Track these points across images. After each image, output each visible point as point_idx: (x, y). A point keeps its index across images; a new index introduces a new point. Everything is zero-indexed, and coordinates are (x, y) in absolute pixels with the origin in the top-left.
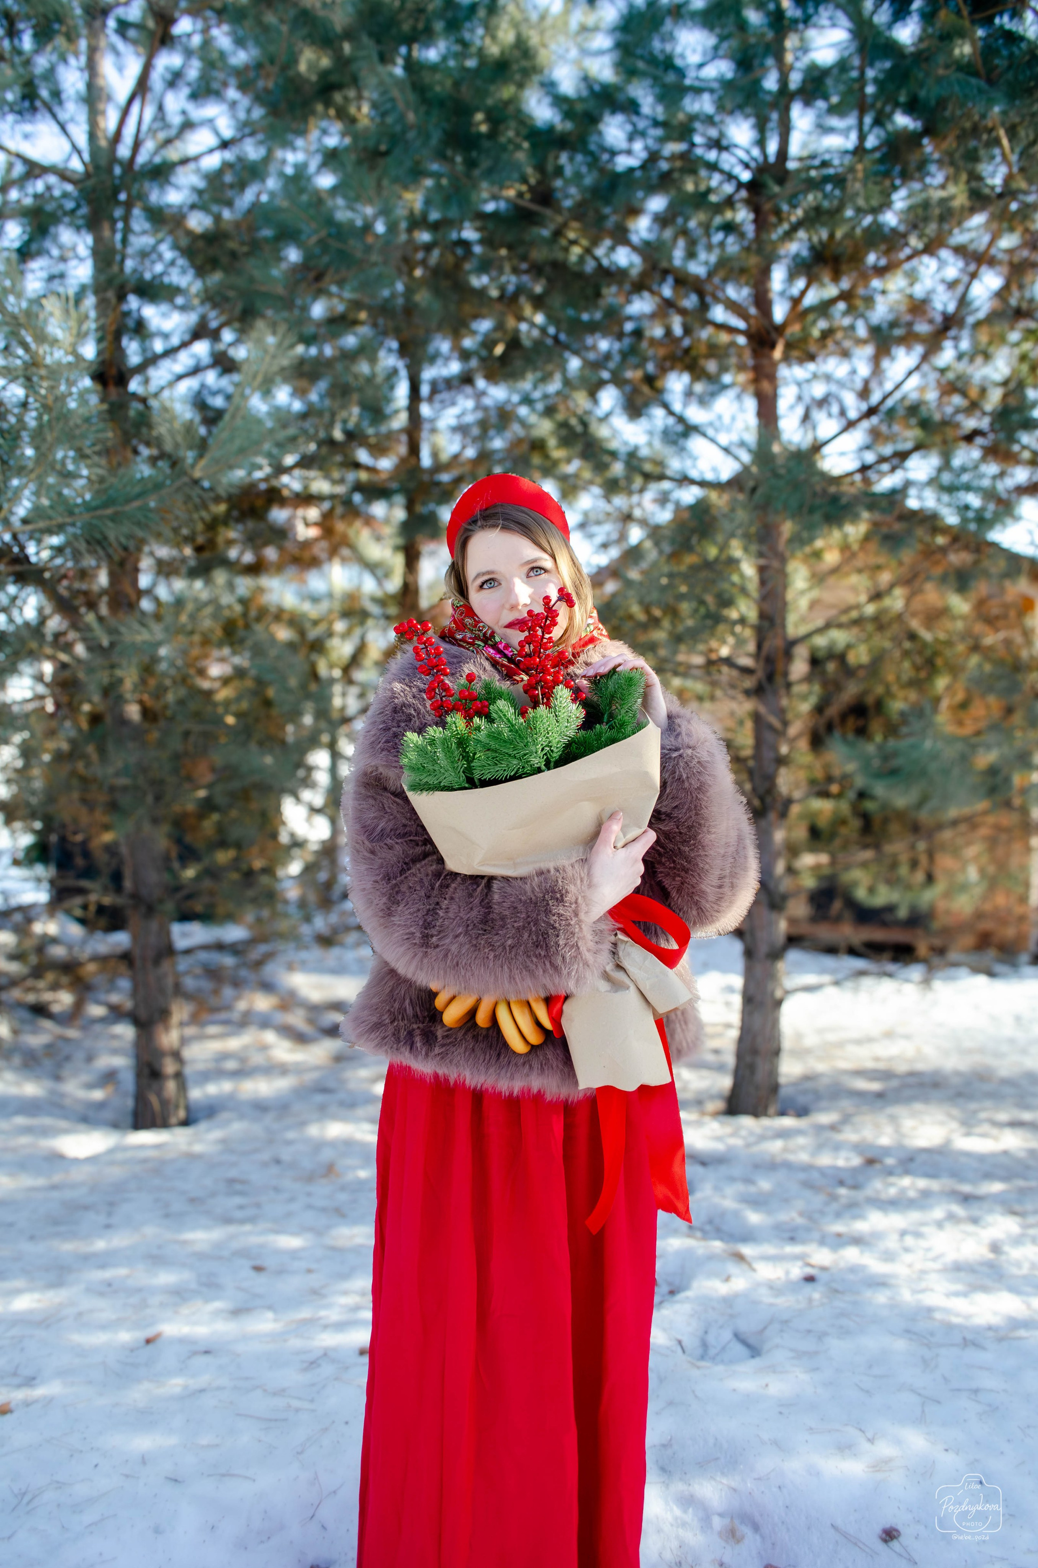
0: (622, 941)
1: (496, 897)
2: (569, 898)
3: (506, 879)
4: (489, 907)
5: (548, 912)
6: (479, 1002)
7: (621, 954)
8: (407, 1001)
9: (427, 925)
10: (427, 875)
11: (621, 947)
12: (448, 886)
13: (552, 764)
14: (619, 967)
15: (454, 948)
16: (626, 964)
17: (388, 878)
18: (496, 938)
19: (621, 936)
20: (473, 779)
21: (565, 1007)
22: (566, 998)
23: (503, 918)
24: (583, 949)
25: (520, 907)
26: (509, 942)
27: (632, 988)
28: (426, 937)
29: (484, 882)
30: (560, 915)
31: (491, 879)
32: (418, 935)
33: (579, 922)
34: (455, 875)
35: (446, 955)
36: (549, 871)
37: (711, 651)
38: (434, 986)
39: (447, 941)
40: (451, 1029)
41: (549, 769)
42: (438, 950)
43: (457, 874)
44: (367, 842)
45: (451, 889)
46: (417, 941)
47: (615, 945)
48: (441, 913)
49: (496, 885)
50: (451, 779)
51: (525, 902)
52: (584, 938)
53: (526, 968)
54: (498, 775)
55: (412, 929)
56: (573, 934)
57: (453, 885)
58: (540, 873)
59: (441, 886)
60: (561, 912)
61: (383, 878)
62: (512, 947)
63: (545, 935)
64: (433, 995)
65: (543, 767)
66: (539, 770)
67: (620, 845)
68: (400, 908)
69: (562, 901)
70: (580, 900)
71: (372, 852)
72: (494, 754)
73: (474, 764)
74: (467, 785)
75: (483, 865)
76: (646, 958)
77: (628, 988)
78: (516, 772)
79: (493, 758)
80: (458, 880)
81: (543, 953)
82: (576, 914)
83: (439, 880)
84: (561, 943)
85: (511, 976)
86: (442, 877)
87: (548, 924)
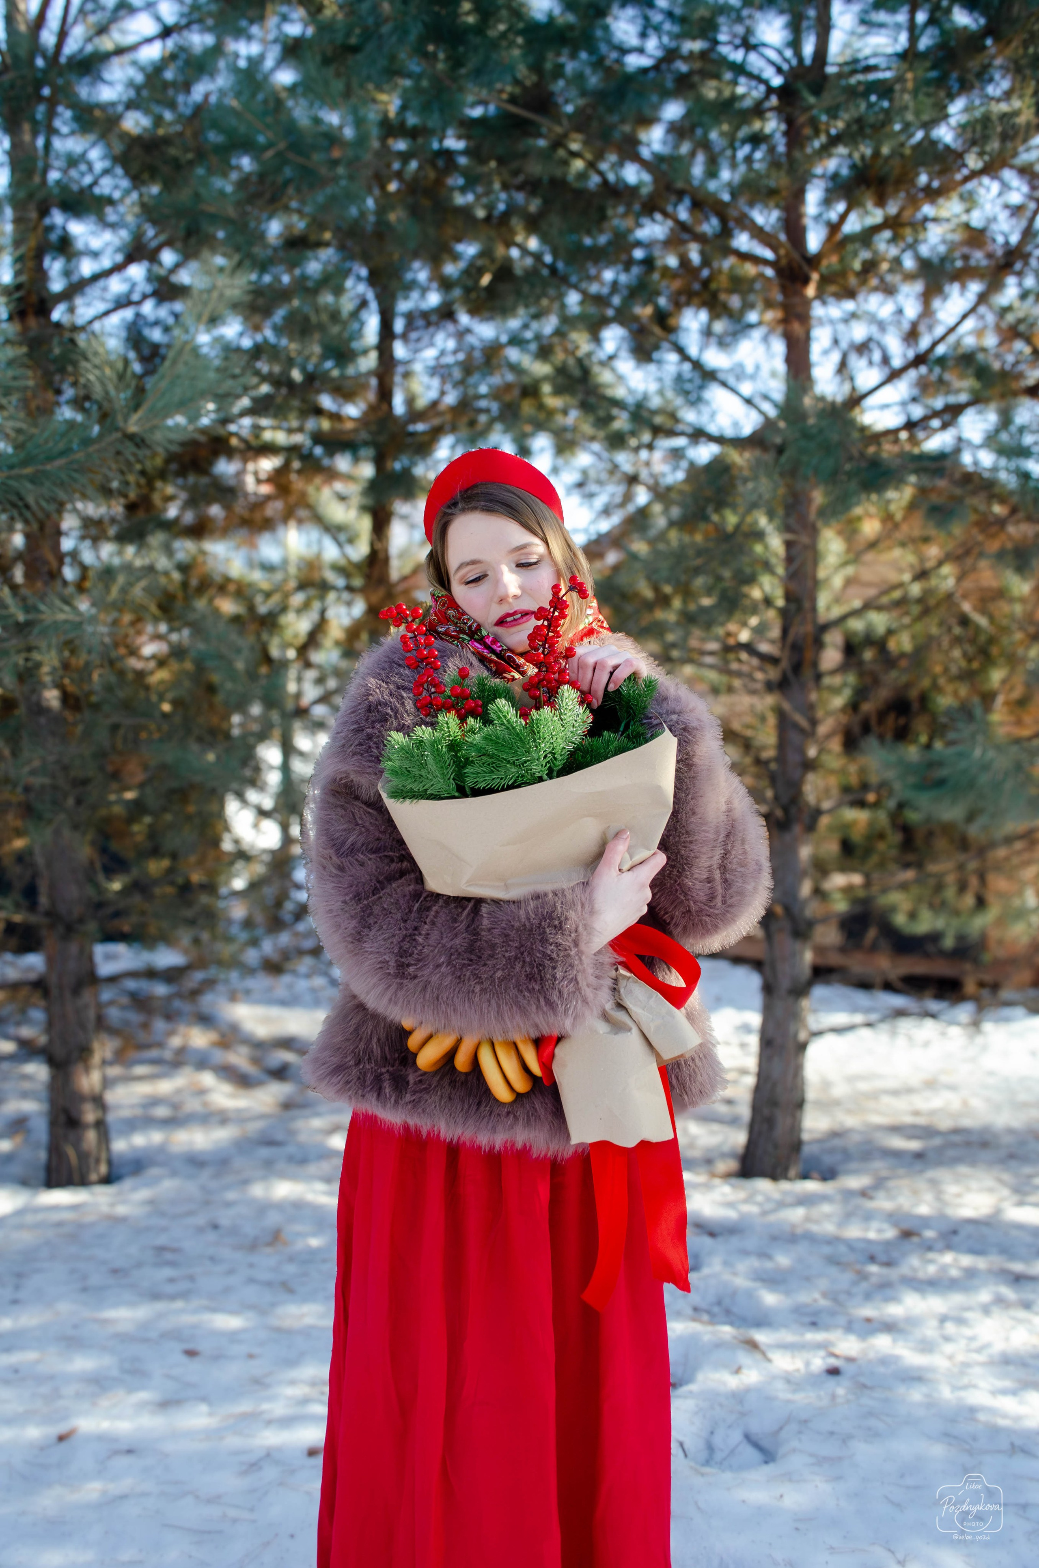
0: (624, 977)
1: (486, 922)
2: (569, 926)
3: (496, 902)
4: (476, 933)
5: (544, 941)
6: (459, 1042)
7: (622, 991)
8: (375, 1040)
9: (403, 953)
10: (405, 896)
11: (622, 983)
12: (428, 909)
13: (555, 774)
14: (620, 1006)
15: (435, 979)
16: (628, 1003)
17: (358, 898)
18: (483, 969)
20: (464, 787)
21: (557, 1050)
22: (559, 1039)
23: (493, 947)
24: (583, 984)
25: (513, 934)
26: (499, 974)
27: (635, 1030)
28: (402, 966)
29: (471, 905)
30: (558, 945)
31: (479, 902)
32: (392, 963)
33: (580, 953)
34: (436, 896)
35: (425, 988)
36: (546, 895)
38: (407, 1023)
39: (427, 972)
40: (425, 1073)
41: (551, 778)
42: (416, 981)
43: (438, 896)
44: (334, 858)
45: (433, 913)
46: (391, 971)
47: (616, 980)
48: (420, 939)
49: (484, 909)
50: (439, 786)
51: (518, 929)
53: (517, 1004)
54: (494, 784)
55: (386, 957)
56: (572, 966)
57: (435, 908)
58: (537, 897)
59: (420, 908)
60: (560, 941)
61: (353, 898)
62: (501, 980)
63: (540, 967)
64: (405, 1034)
65: (545, 777)
66: (541, 779)
67: (626, 867)
68: (372, 933)
69: (561, 928)
70: (581, 929)
71: (341, 869)
72: (491, 760)
73: (466, 770)
74: (457, 794)
75: (470, 885)
76: (650, 997)
77: (630, 1030)
78: (515, 782)
79: (489, 764)
80: (441, 902)
81: (537, 987)
82: (576, 945)
83: (417, 901)
84: (558, 976)
85: (499, 1013)
86: (422, 899)
87: (545, 955)
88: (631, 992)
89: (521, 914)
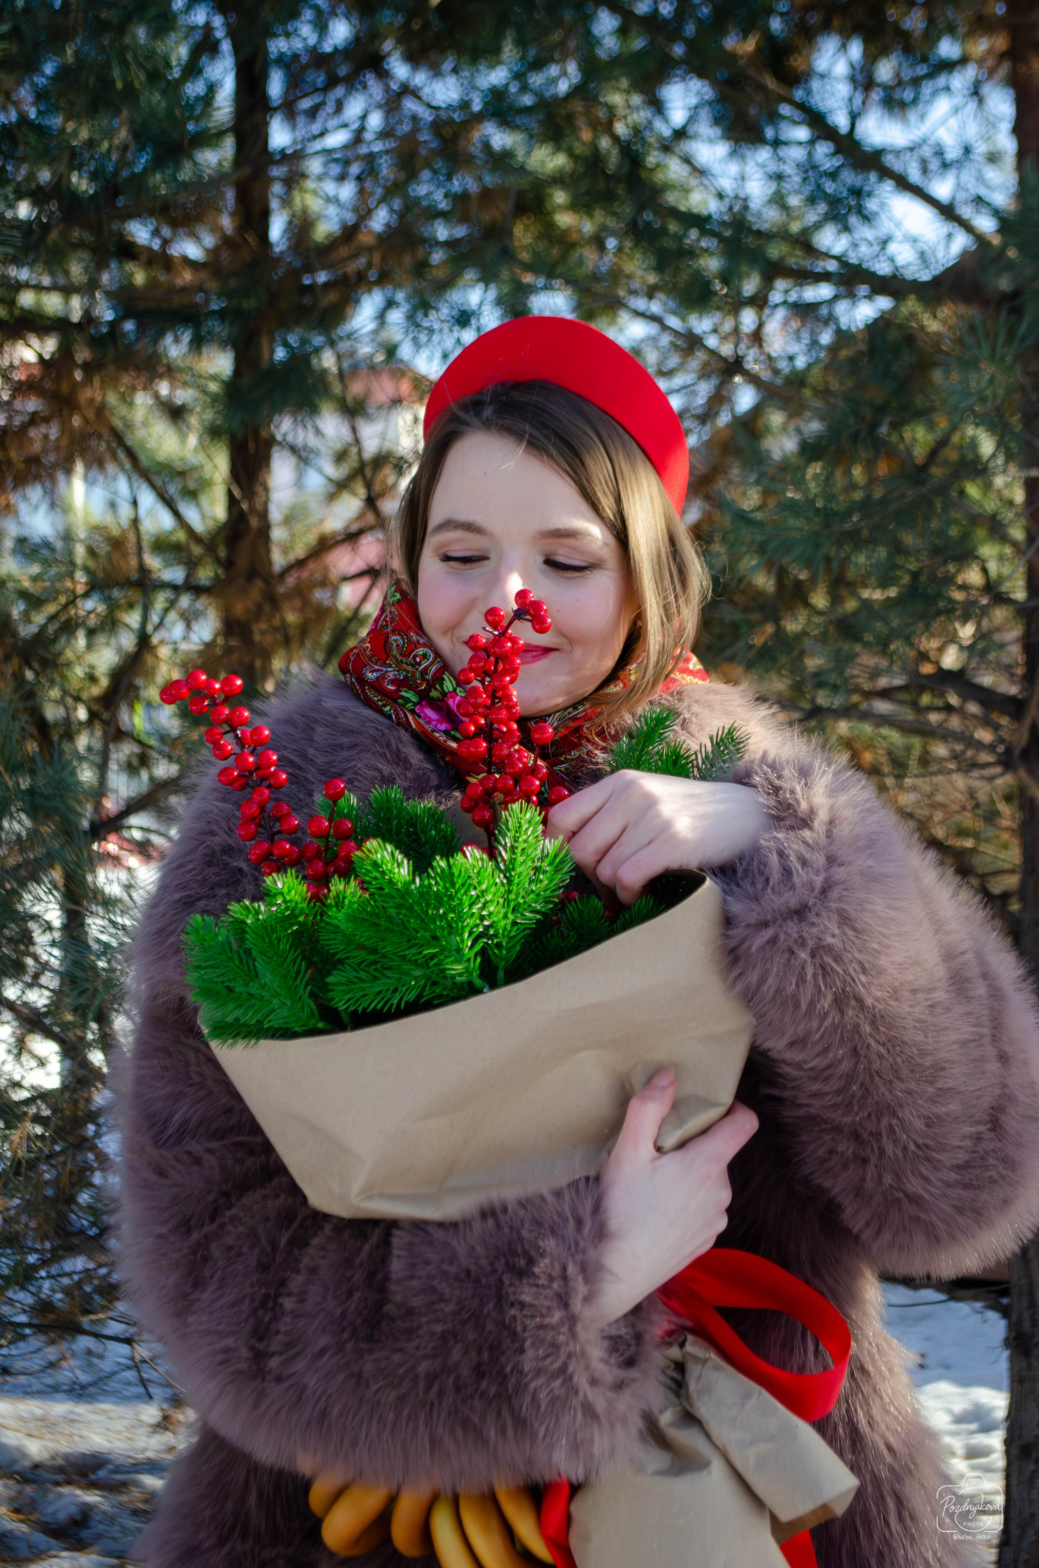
0: (697, 1359)
1: (396, 1266)
2: (544, 1267)
3: (419, 1226)
4: (382, 1290)
5: (500, 1299)
6: (392, 1501)
7: (692, 1386)
8: (252, 1499)
9: (261, 1332)
10: (267, 1219)
11: (694, 1371)
12: (306, 1244)
13: (501, 975)
14: (690, 1419)
15: (312, 1381)
16: (703, 1409)
17: (185, 1226)
18: (397, 1357)
19: (694, 1347)
20: (336, 1011)
21: (574, 1508)
22: (575, 1489)
23: (411, 1312)
24: (581, 1380)
25: (445, 1287)
26: (423, 1368)
27: (717, 1468)
28: (259, 1357)
29: (377, 1232)
30: (522, 1305)
31: (388, 1226)
32: (244, 1353)
33: (572, 1320)
34: (320, 1218)
35: (300, 1398)
36: (505, 1210)
38: (304, 1466)
39: (300, 1366)
41: (493, 986)
42: (286, 1384)
43: (326, 1217)
44: (150, 1149)
45: (311, 1250)
46: (243, 1366)
47: (680, 1367)
48: (288, 1303)
49: (399, 1239)
50: (287, 1011)
51: (456, 1278)
52: (583, 1354)
53: (466, 1424)
55: (230, 1342)
56: (555, 1346)
57: (315, 1241)
58: (487, 1213)
59: (291, 1242)
60: (526, 1298)
61: (174, 1230)
62: (431, 1378)
63: (496, 1348)
64: (306, 1485)
65: (478, 982)
66: (470, 991)
67: (670, 1141)
68: (205, 1296)
69: (530, 1274)
70: (572, 1270)
71: (161, 1172)
72: (372, 958)
73: (330, 979)
74: (321, 1025)
75: (371, 1197)
76: (748, 1396)
77: (705, 1465)
78: (420, 996)
79: (369, 965)
80: (328, 1228)
81: (493, 1390)
82: (564, 1301)
83: (287, 1229)
84: (527, 1368)
86: (296, 1224)
87: (502, 1325)
88: (708, 1389)
89: (461, 1249)
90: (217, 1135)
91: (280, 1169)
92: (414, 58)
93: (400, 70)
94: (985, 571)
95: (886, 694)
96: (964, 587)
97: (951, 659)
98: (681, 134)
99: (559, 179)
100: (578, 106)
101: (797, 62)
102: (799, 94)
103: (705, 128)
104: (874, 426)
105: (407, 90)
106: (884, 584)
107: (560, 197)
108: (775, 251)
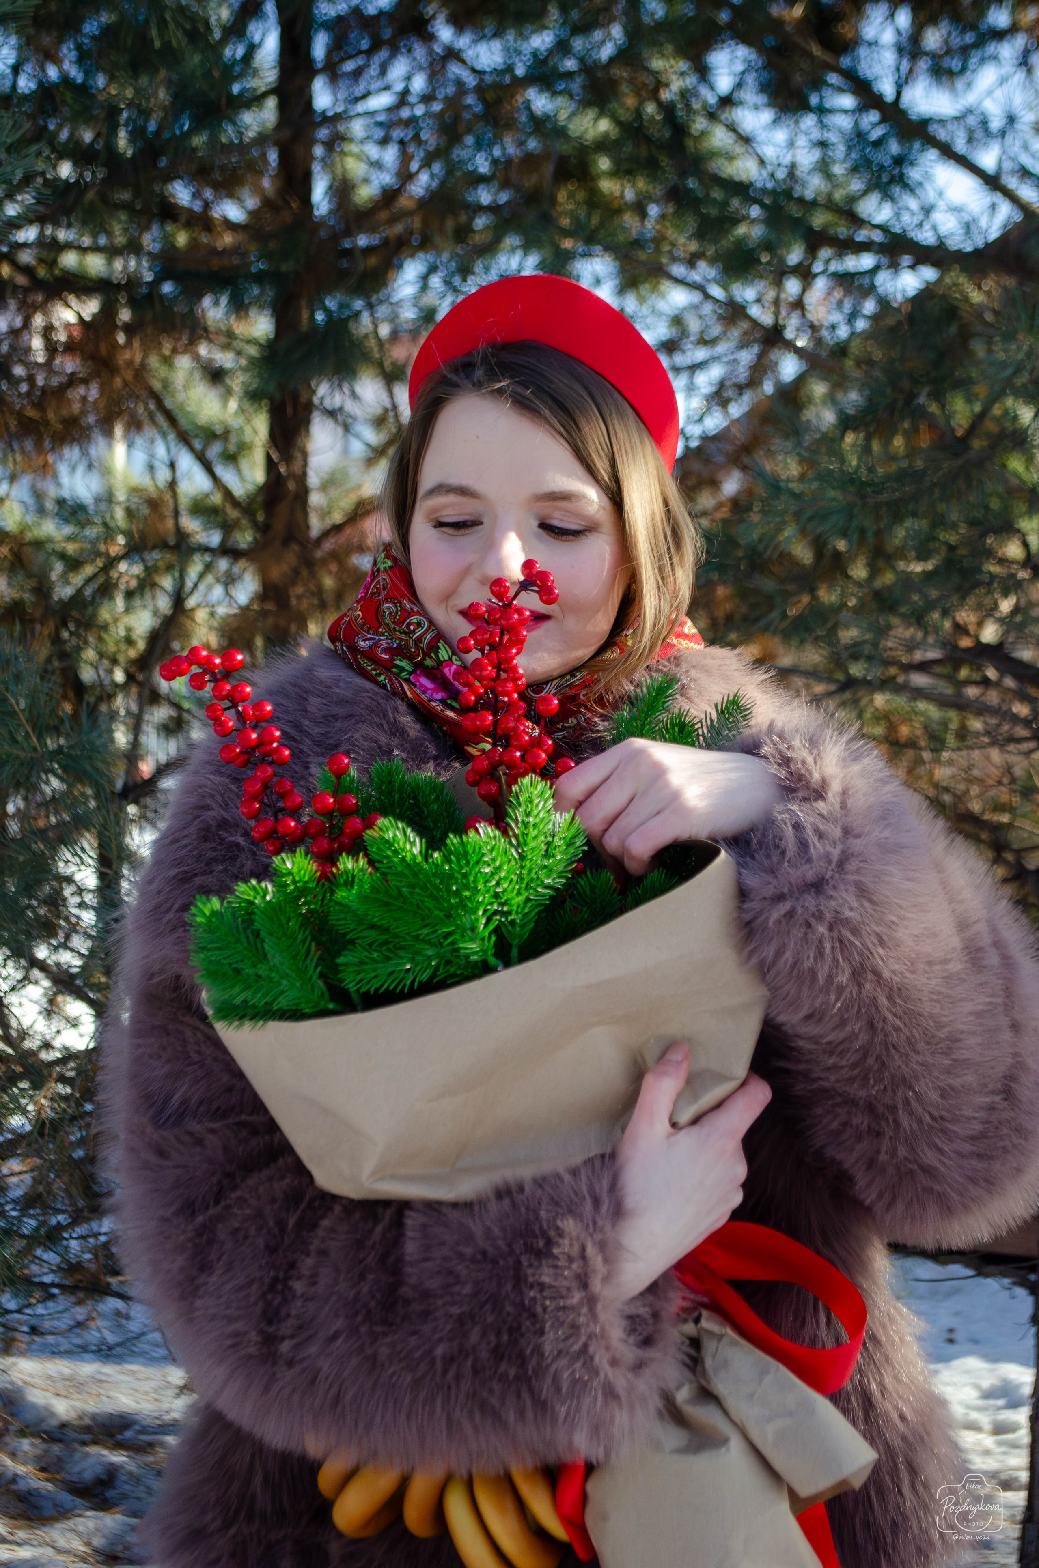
0: (711, 1334)
1: (411, 1248)
2: (564, 1248)
3: (433, 1207)
4: (396, 1272)
5: (519, 1280)
6: (405, 1482)
7: (709, 1362)
8: (258, 1481)
9: (271, 1316)
10: (273, 1200)
11: (709, 1347)
12: (315, 1226)
13: (515, 952)
14: (707, 1394)
15: (325, 1365)
16: (721, 1386)
17: (189, 1209)
18: (413, 1341)
19: (709, 1323)
20: (346, 992)
21: (590, 1487)
23: (426, 1295)
24: (601, 1359)
25: (461, 1269)
26: (439, 1351)
27: (736, 1443)
28: (270, 1341)
29: (389, 1214)
30: (542, 1287)
31: (402, 1206)
32: (254, 1336)
33: (592, 1301)
34: (328, 1199)
35: (313, 1382)
36: (521, 1189)
37: (960, 629)
39: (313, 1350)
40: (355, 1542)
41: (508, 964)
42: (297, 1369)
43: (335, 1198)
44: (149, 1129)
45: (320, 1232)
46: (252, 1350)
47: (695, 1343)
48: (298, 1286)
49: (412, 1220)
50: (296, 992)
51: (473, 1260)
52: (603, 1335)
53: (483, 1406)
55: (239, 1326)
56: (575, 1327)
57: (325, 1223)
58: (503, 1193)
59: (299, 1224)
60: (546, 1279)
61: (179, 1213)
62: (449, 1360)
63: (515, 1330)
64: (313, 1468)
65: (492, 961)
66: (484, 969)
67: (684, 1117)
68: (214, 1279)
69: (549, 1255)
70: (590, 1250)
71: (161, 1153)
72: (384, 937)
73: (341, 960)
74: (331, 1006)
75: (382, 1179)
76: (764, 1372)
77: (723, 1441)
78: (433, 975)
79: (381, 945)
80: (338, 1209)
81: (512, 1372)
82: (583, 1281)
83: (295, 1210)
84: (548, 1348)
85: (451, 1424)
86: (303, 1206)
87: (521, 1307)
88: (725, 1364)
89: (477, 1229)
90: (221, 1114)
91: (286, 1149)
92: (458, 23)
93: (445, 33)
94: (1026, 545)
95: (923, 667)
96: (1002, 561)
97: (990, 634)
98: (727, 101)
99: (602, 145)
100: (620, 72)
101: (845, 30)
102: (845, 62)
103: (750, 95)
104: (912, 396)
105: (452, 54)
106: (922, 557)
107: (604, 163)
108: (819, 220)
